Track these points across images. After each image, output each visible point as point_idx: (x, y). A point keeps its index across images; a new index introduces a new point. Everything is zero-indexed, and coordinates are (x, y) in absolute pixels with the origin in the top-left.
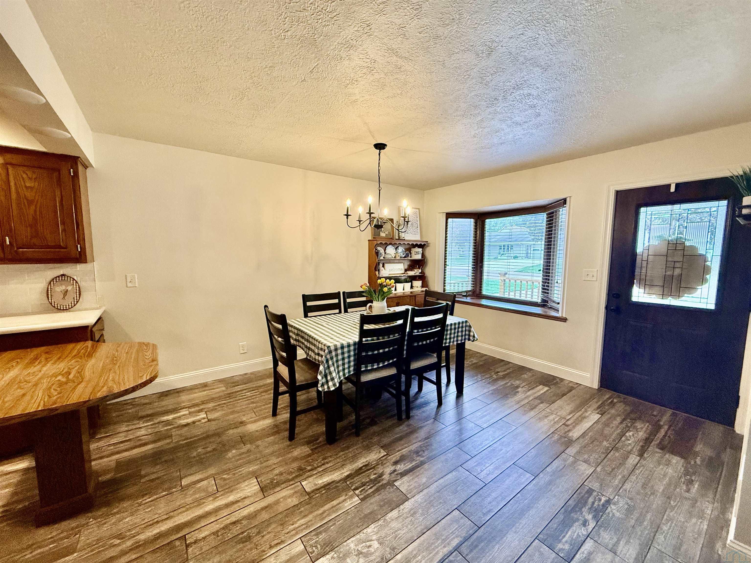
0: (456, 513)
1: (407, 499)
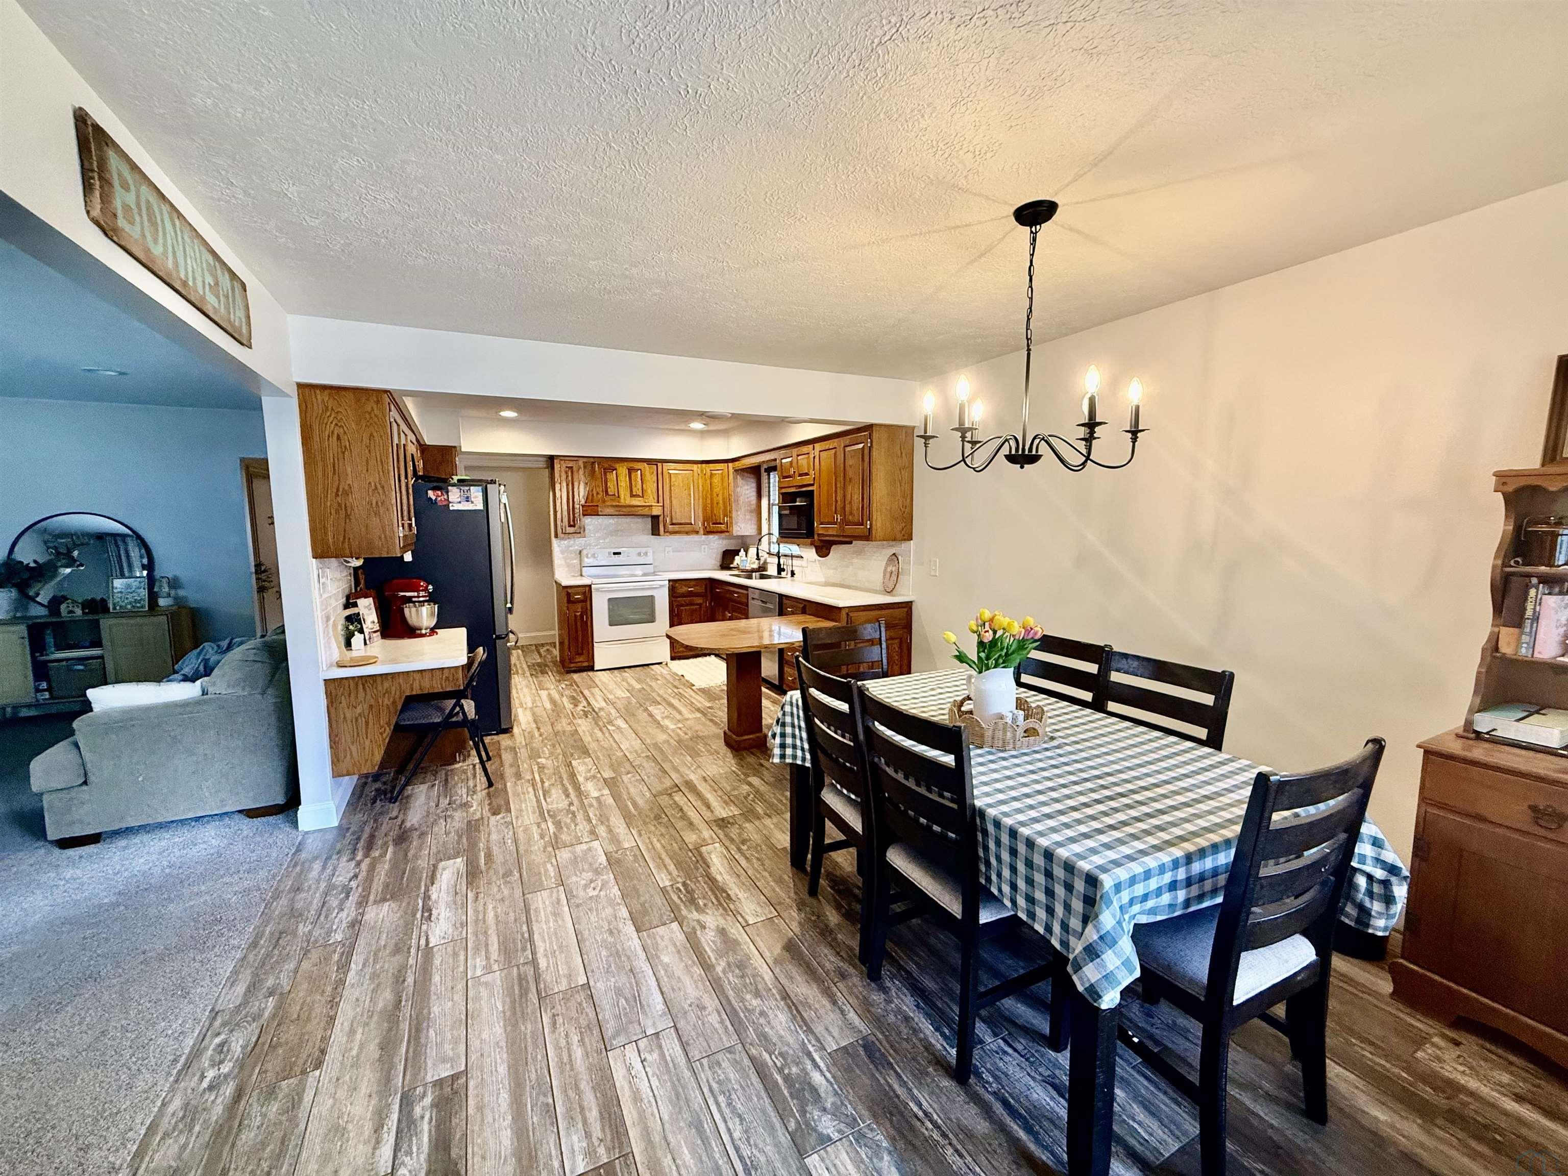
0: (582, 980)
1: (638, 930)
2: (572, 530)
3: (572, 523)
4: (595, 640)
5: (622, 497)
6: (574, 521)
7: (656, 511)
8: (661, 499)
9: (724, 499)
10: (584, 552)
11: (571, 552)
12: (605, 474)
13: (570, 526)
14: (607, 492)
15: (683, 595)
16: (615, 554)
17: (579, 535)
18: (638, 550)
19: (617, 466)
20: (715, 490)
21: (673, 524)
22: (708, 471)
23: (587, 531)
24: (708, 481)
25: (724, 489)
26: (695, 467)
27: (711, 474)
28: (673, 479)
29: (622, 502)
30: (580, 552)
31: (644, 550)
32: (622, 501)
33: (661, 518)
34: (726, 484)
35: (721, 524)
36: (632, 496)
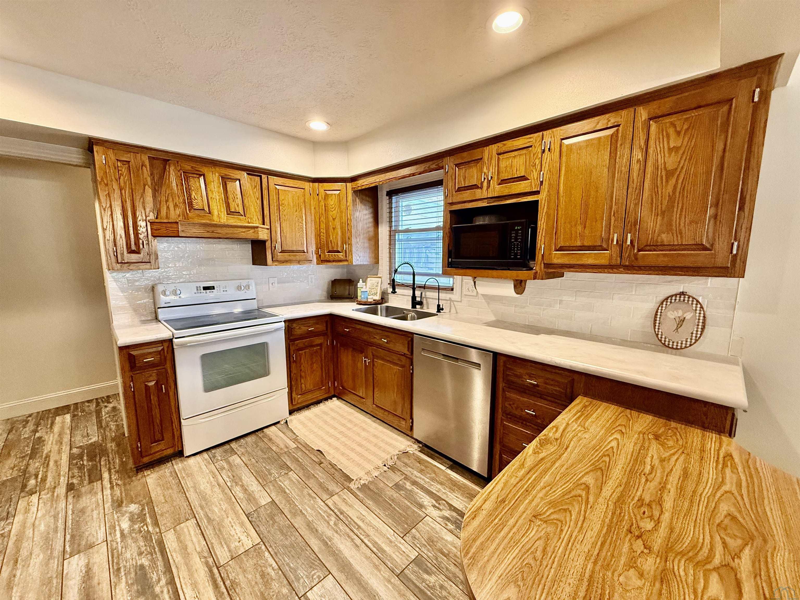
2: (134, 257)
3: (133, 247)
4: (184, 414)
5: (215, 212)
6: (137, 244)
7: (263, 235)
8: (267, 220)
9: (341, 223)
10: (160, 288)
11: (138, 290)
12: (187, 179)
13: (131, 252)
14: (191, 205)
15: (302, 337)
16: (205, 288)
17: (148, 266)
18: (237, 283)
19: (205, 170)
20: (331, 213)
21: (283, 252)
22: (322, 191)
23: (161, 260)
24: (322, 203)
25: (341, 212)
26: (307, 185)
27: (326, 195)
28: (281, 198)
29: (216, 220)
30: (153, 288)
31: (244, 283)
32: (215, 218)
33: (268, 244)
34: (343, 207)
35: (338, 252)
36: (230, 212)
